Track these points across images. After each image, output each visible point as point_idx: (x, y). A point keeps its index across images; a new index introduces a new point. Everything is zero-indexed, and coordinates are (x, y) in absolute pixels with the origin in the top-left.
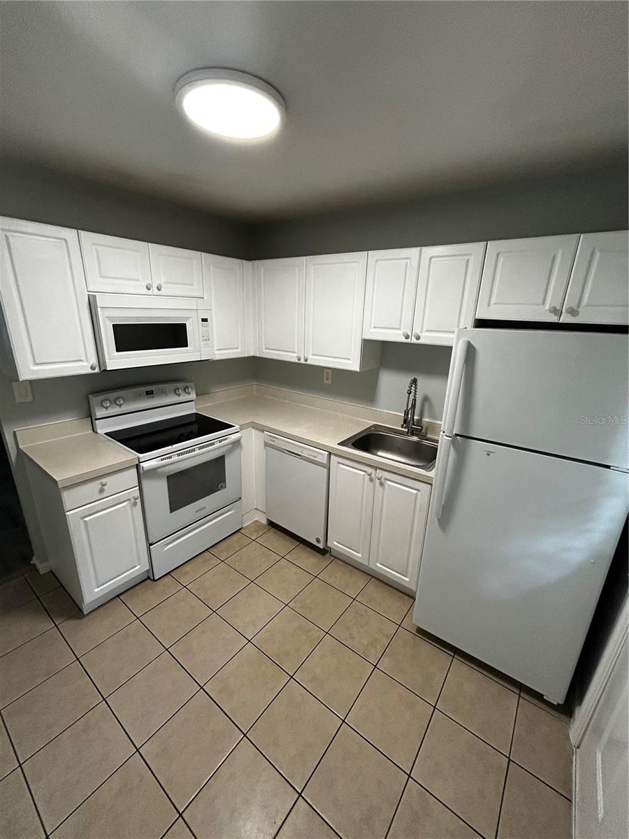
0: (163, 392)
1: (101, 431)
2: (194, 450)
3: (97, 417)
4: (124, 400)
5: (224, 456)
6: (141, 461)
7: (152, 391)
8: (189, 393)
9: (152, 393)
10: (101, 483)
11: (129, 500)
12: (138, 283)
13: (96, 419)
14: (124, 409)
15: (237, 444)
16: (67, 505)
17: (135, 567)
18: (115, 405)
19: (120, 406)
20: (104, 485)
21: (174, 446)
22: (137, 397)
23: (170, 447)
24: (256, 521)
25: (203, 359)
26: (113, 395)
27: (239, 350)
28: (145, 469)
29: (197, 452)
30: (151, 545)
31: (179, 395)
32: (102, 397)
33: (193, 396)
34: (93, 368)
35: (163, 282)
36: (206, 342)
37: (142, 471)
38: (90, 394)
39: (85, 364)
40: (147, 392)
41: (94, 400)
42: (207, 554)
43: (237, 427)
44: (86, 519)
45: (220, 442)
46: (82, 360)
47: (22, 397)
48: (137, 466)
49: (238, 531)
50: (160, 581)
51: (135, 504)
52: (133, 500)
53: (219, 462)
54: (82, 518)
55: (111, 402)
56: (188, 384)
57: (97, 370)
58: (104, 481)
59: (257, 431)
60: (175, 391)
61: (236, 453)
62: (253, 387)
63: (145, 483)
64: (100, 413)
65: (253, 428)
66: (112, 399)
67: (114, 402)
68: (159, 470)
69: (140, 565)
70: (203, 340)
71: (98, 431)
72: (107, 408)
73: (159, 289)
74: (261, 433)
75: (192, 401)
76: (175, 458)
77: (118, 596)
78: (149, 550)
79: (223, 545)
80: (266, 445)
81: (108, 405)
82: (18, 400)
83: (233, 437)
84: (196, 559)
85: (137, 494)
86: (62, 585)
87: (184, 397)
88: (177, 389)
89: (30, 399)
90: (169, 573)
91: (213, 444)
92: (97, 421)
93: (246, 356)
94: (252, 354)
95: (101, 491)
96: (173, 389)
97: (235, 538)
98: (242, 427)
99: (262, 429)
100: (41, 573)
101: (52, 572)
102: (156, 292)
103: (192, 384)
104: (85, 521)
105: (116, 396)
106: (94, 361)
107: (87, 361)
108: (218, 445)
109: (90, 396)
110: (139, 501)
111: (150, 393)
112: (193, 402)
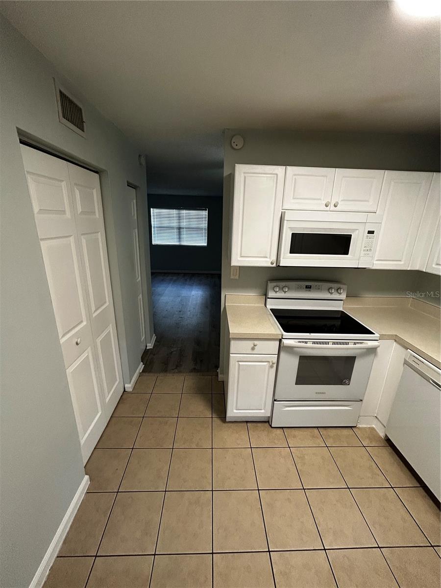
0: (319, 289)
1: (269, 307)
2: (328, 343)
3: (269, 297)
4: (289, 288)
5: (355, 357)
6: (283, 337)
7: (311, 286)
8: (340, 294)
9: (310, 288)
10: (254, 343)
11: (269, 362)
12: (319, 202)
13: (268, 298)
14: (288, 295)
15: (372, 351)
16: (232, 350)
17: (261, 410)
18: (282, 291)
19: (285, 292)
20: (255, 346)
21: (312, 334)
22: (299, 289)
23: (308, 334)
24: (373, 429)
25: (359, 267)
26: (282, 284)
27: (402, 263)
28: (285, 345)
29: (330, 346)
30: (275, 400)
31: (331, 293)
32: (275, 284)
33: (343, 296)
34: (272, 263)
35: (340, 200)
36: (366, 252)
37: (282, 346)
38: (269, 280)
39: (268, 259)
40: (306, 286)
41: (271, 285)
42: (316, 430)
43: (377, 335)
44: (240, 363)
45: (355, 344)
46: (267, 257)
47: (234, 276)
48: (280, 341)
49: (351, 427)
50: (275, 430)
51: (272, 367)
52: (271, 364)
53: (349, 361)
54: (238, 361)
55: (280, 289)
56: (342, 286)
57: (274, 265)
58: (256, 342)
59: (398, 346)
60: (329, 289)
61: (368, 359)
62: (409, 300)
63: (282, 355)
64: (271, 294)
65: (395, 341)
66: (281, 287)
67: (282, 289)
68: (295, 349)
69: (265, 410)
70: (364, 250)
71: (267, 306)
72: (276, 292)
73: (335, 206)
74: (403, 350)
75: (342, 300)
76: (310, 345)
77: (247, 422)
78: (273, 404)
79: (333, 432)
80: (406, 363)
81: (277, 290)
82: (232, 277)
83: (371, 344)
84: (305, 429)
85: (275, 360)
86: (224, 394)
87: (336, 296)
88: (331, 288)
89: (237, 277)
90: (282, 428)
91: (347, 344)
92: (268, 299)
93: (408, 269)
94: (417, 268)
95: (253, 349)
96: (328, 288)
97: (345, 432)
98: (382, 337)
99: (405, 346)
100: (219, 380)
101: (223, 382)
102: (333, 208)
103: (345, 287)
104: (239, 364)
105: (284, 285)
106: (274, 258)
107: (270, 258)
108: (351, 346)
109: (269, 282)
110: (275, 366)
111: (308, 288)
112: (342, 302)
